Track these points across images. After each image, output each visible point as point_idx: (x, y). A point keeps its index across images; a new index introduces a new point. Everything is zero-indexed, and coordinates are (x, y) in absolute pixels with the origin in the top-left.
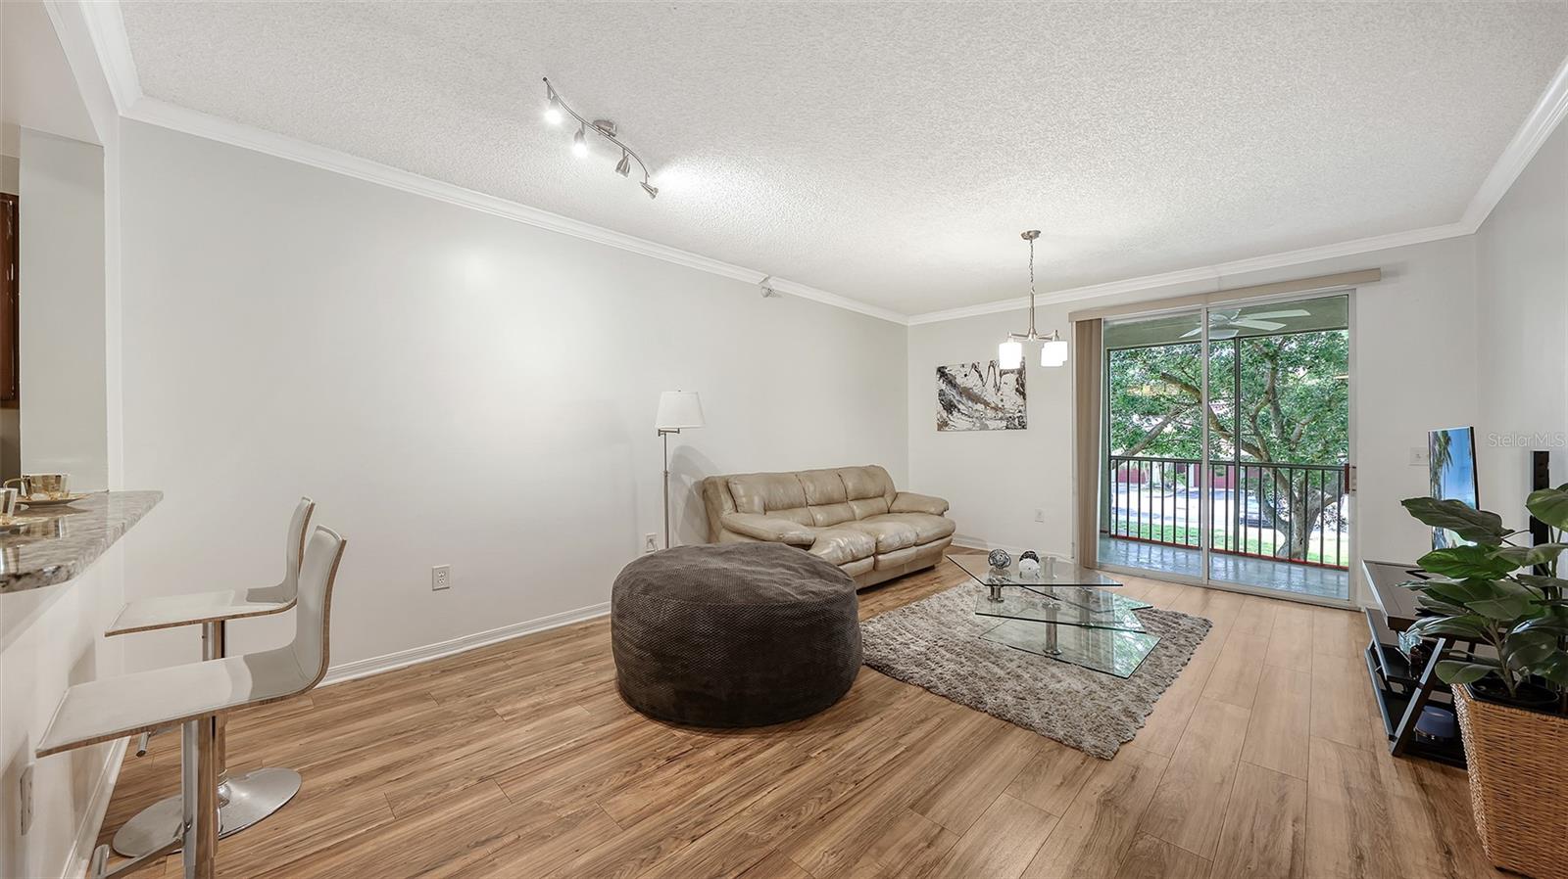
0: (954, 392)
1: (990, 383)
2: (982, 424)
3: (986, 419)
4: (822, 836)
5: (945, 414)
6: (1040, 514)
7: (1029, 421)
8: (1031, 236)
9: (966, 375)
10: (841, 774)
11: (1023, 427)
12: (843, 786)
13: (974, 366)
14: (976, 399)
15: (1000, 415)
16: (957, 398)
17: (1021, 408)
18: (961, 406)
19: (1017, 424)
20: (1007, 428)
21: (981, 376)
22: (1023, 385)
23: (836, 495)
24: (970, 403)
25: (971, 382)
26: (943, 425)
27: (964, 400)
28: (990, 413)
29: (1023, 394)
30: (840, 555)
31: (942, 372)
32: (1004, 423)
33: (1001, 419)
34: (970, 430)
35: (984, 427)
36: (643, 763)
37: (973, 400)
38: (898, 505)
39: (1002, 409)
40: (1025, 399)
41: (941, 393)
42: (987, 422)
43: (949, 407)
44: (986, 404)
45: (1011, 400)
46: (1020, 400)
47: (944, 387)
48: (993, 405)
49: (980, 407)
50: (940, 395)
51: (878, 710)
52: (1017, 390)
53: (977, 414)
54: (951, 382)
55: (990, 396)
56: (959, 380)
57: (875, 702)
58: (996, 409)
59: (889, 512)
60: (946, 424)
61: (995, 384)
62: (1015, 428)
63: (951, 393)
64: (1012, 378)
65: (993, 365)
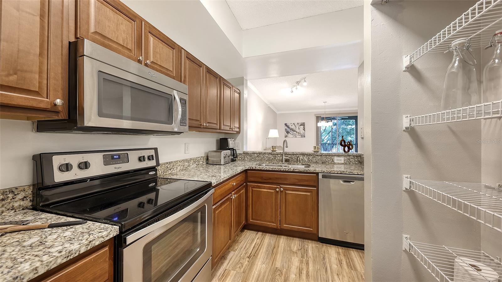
0: (289, 129)
1: (297, 127)
5: (287, 134)
7: (305, 136)
9: (292, 125)
13: (294, 124)
14: (294, 131)
15: (300, 134)
17: (304, 133)
18: (290, 132)
19: (303, 136)
21: (295, 126)
22: (305, 128)
24: (293, 132)
25: (293, 127)
27: (291, 131)
28: (297, 134)
29: (304, 130)
31: (286, 125)
32: (301, 136)
34: (293, 137)
35: (296, 137)
43: (288, 132)
44: (297, 132)
45: (302, 131)
46: (304, 131)
47: (286, 128)
49: (295, 133)
50: (285, 130)
53: (294, 134)
54: (288, 127)
55: (297, 130)
56: (290, 127)
58: (299, 133)
60: (287, 136)
61: (299, 128)
62: (303, 137)
63: (288, 130)
64: (302, 127)
65: (298, 124)
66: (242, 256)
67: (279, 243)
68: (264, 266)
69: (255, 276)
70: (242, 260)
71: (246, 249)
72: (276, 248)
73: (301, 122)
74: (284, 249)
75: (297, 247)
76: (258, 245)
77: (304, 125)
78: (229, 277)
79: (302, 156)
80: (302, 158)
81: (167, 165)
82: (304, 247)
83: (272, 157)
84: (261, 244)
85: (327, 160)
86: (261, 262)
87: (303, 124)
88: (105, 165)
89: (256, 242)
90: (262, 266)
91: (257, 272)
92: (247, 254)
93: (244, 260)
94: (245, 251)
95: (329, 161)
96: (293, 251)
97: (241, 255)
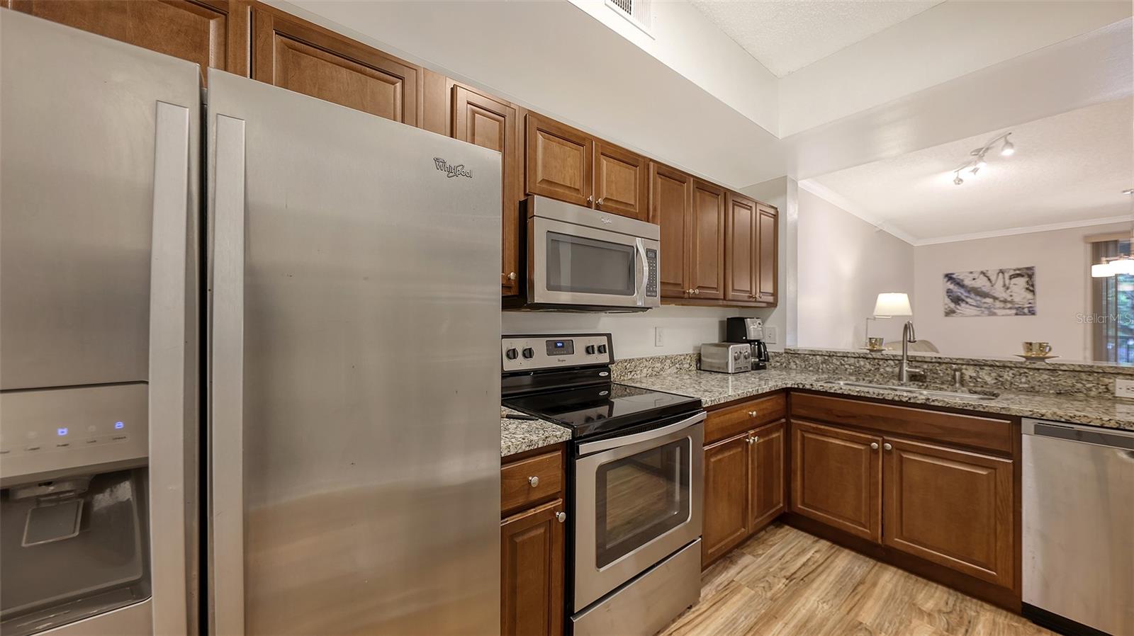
0: (962, 291)
1: (1000, 283)
2: (991, 312)
3: (995, 309)
5: (952, 305)
7: (1038, 308)
9: (974, 279)
11: (1034, 314)
13: (983, 273)
14: (985, 295)
15: (1009, 305)
16: (966, 294)
17: (1030, 301)
18: (968, 300)
19: (1026, 311)
20: (1017, 314)
21: (989, 279)
22: (1033, 286)
24: (978, 298)
25: (981, 283)
26: (949, 313)
27: (973, 296)
28: (998, 304)
29: (1033, 292)
31: (949, 277)
32: (1014, 311)
33: (1010, 308)
34: (978, 316)
35: (994, 314)
37: (981, 296)
39: (1011, 302)
40: (1034, 294)
41: (949, 291)
42: (995, 311)
43: (957, 300)
44: (995, 298)
45: (1020, 295)
46: (1029, 296)
47: (951, 286)
48: (1002, 299)
49: (989, 300)
50: (947, 292)
52: (1027, 289)
53: (985, 305)
54: (959, 284)
55: (999, 291)
56: (968, 282)
58: (1005, 301)
60: (953, 312)
61: (1004, 285)
62: (1025, 314)
63: (959, 291)
64: (1022, 281)
65: (1002, 272)
66: (771, 570)
67: (879, 579)
68: (826, 607)
69: (799, 616)
70: (772, 577)
71: (785, 561)
72: (867, 585)
73: (1015, 267)
74: (890, 595)
75: (936, 604)
76: (816, 565)
77: (1030, 276)
78: (739, 596)
79: (972, 367)
80: (974, 375)
81: (626, 364)
82: (961, 611)
83: (868, 366)
84: (825, 565)
85: (1079, 385)
86: (819, 597)
87: (1028, 274)
88: (549, 355)
89: (812, 557)
90: (820, 606)
91: (804, 611)
92: (785, 571)
93: (776, 580)
94: (781, 564)
95: (1090, 389)
96: (920, 609)
97: (770, 568)
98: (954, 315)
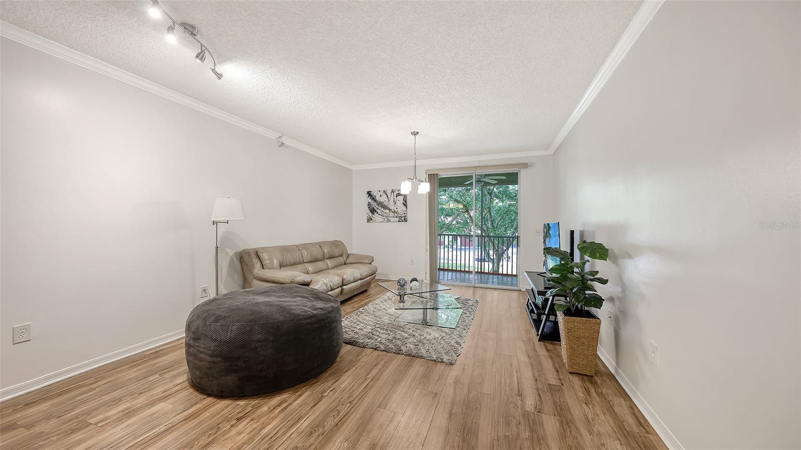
1: (392, 200)
2: (388, 219)
3: (390, 217)
4: (338, 434)
5: (370, 214)
6: (412, 261)
7: (408, 218)
8: (415, 134)
9: (381, 196)
10: (342, 400)
11: (406, 221)
12: (344, 406)
13: (385, 192)
14: (385, 207)
15: (396, 215)
16: (377, 207)
17: (405, 212)
18: (378, 211)
19: (403, 219)
20: (399, 221)
21: (387, 196)
22: (406, 202)
23: (320, 256)
24: (383, 210)
25: (383, 199)
26: (369, 220)
27: (380, 208)
28: (392, 214)
29: (406, 206)
30: (325, 288)
31: (369, 193)
32: (398, 219)
33: (396, 217)
34: (382, 222)
35: (389, 221)
36: (221, 426)
37: (384, 208)
38: (349, 260)
39: (397, 212)
40: (407, 208)
41: (369, 204)
42: (390, 219)
43: (373, 211)
44: (390, 210)
45: (401, 208)
46: (404, 208)
47: (370, 201)
48: (393, 210)
49: (387, 211)
50: (368, 205)
51: (354, 364)
52: (403, 204)
53: (386, 215)
54: (374, 199)
55: (391, 206)
56: (378, 198)
57: (352, 360)
58: (394, 212)
59: (345, 264)
60: (371, 219)
61: (394, 201)
62: (402, 221)
63: (374, 204)
64: (401, 199)
65: (393, 191)
73: (398, 189)
77: (404, 196)
98: (371, 221)
